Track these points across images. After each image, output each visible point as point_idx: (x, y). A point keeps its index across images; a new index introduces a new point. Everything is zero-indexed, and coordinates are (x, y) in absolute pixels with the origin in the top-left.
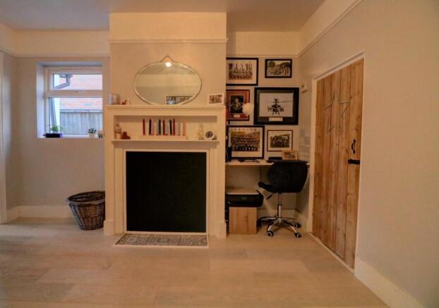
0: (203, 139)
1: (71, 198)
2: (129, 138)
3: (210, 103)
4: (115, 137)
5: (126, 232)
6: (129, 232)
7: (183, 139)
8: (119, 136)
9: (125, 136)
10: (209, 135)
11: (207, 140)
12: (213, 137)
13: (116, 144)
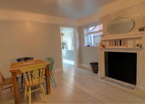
0: (135, 47)
1: (91, 64)
2: (105, 47)
3: (139, 31)
4: (101, 47)
5: (104, 77)
6: (106, 77)
7: (125, 47)
8: (102, 46)
9: (104, 46)
10: (138, 45)
11: (136, 47)
12: (140, 46)
13: (101, 49)
